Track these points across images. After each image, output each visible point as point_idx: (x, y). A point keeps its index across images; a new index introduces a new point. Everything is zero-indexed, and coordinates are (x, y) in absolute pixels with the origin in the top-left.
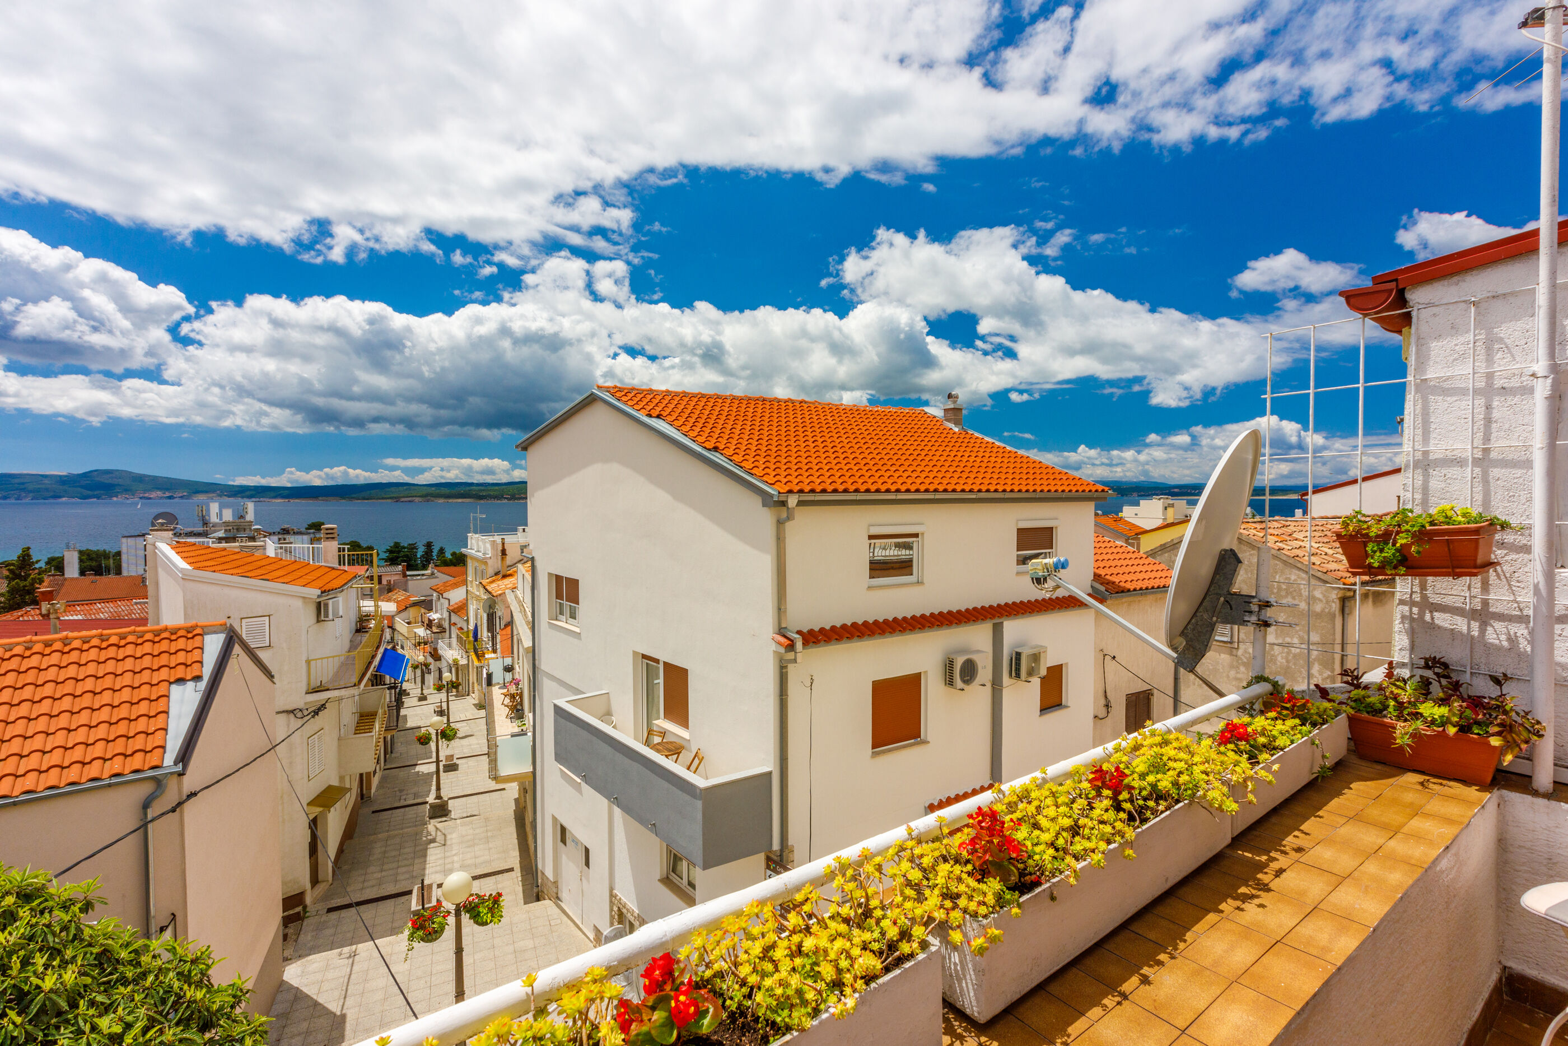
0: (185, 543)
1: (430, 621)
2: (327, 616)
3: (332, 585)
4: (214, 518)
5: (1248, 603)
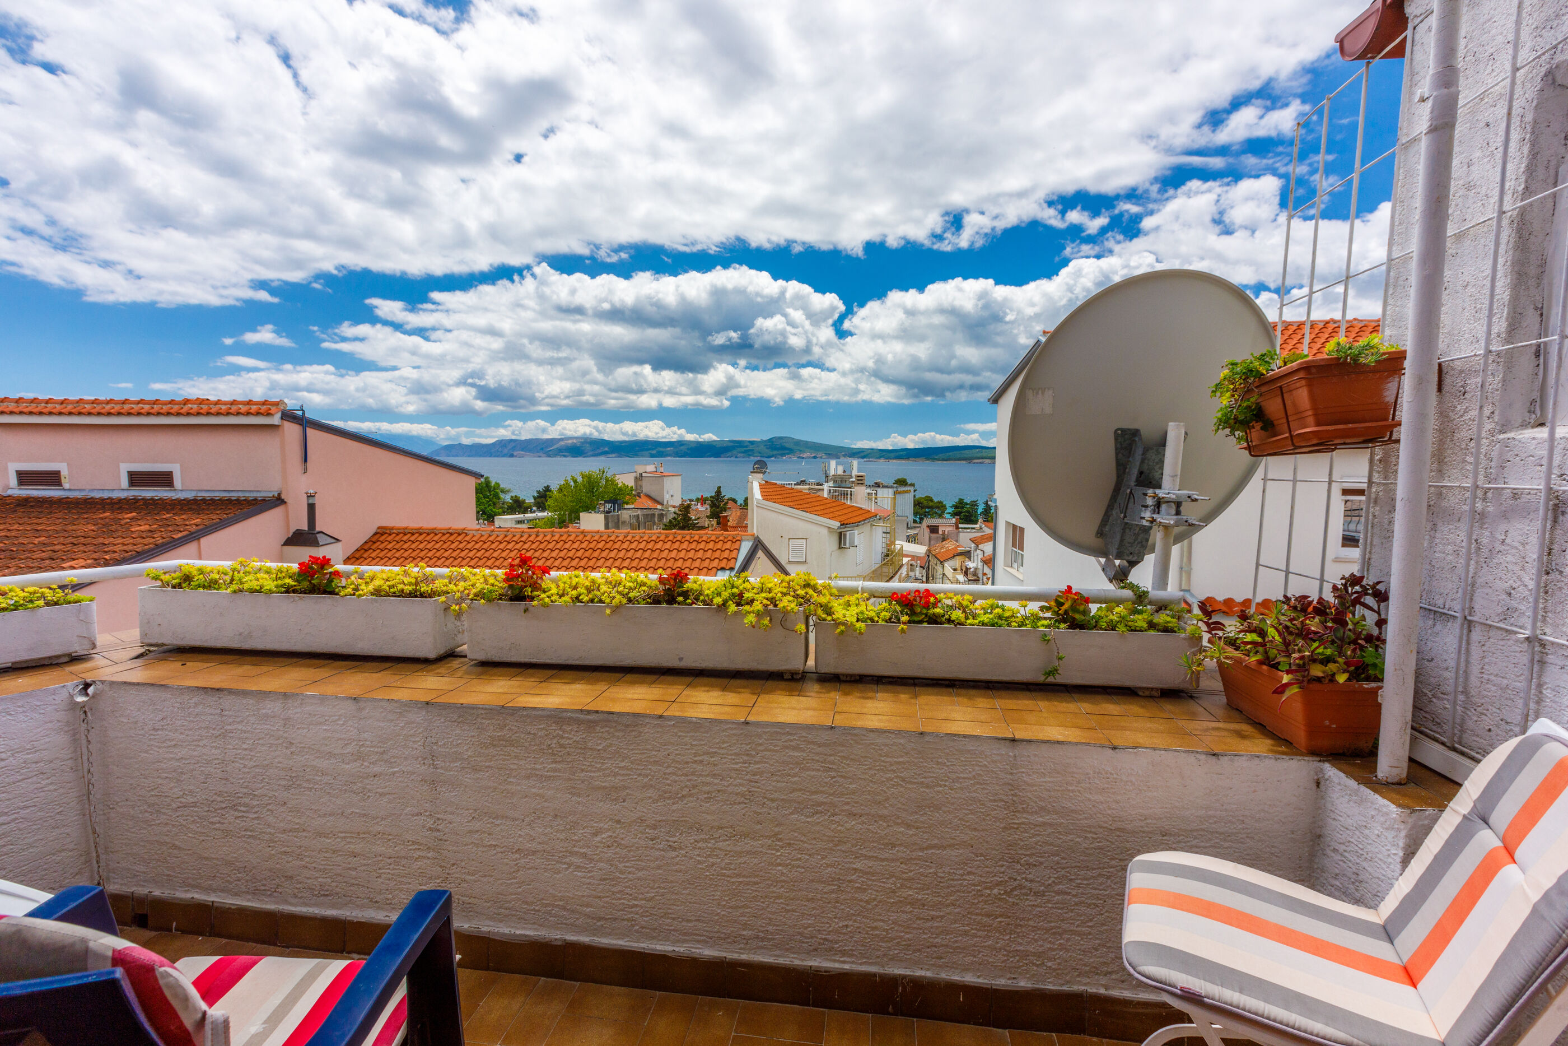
0: (770, 482)
1: (967, 569)
2: (845, 544)
3: (851, 521)
4: (832, 473)
5: (1145, 495)
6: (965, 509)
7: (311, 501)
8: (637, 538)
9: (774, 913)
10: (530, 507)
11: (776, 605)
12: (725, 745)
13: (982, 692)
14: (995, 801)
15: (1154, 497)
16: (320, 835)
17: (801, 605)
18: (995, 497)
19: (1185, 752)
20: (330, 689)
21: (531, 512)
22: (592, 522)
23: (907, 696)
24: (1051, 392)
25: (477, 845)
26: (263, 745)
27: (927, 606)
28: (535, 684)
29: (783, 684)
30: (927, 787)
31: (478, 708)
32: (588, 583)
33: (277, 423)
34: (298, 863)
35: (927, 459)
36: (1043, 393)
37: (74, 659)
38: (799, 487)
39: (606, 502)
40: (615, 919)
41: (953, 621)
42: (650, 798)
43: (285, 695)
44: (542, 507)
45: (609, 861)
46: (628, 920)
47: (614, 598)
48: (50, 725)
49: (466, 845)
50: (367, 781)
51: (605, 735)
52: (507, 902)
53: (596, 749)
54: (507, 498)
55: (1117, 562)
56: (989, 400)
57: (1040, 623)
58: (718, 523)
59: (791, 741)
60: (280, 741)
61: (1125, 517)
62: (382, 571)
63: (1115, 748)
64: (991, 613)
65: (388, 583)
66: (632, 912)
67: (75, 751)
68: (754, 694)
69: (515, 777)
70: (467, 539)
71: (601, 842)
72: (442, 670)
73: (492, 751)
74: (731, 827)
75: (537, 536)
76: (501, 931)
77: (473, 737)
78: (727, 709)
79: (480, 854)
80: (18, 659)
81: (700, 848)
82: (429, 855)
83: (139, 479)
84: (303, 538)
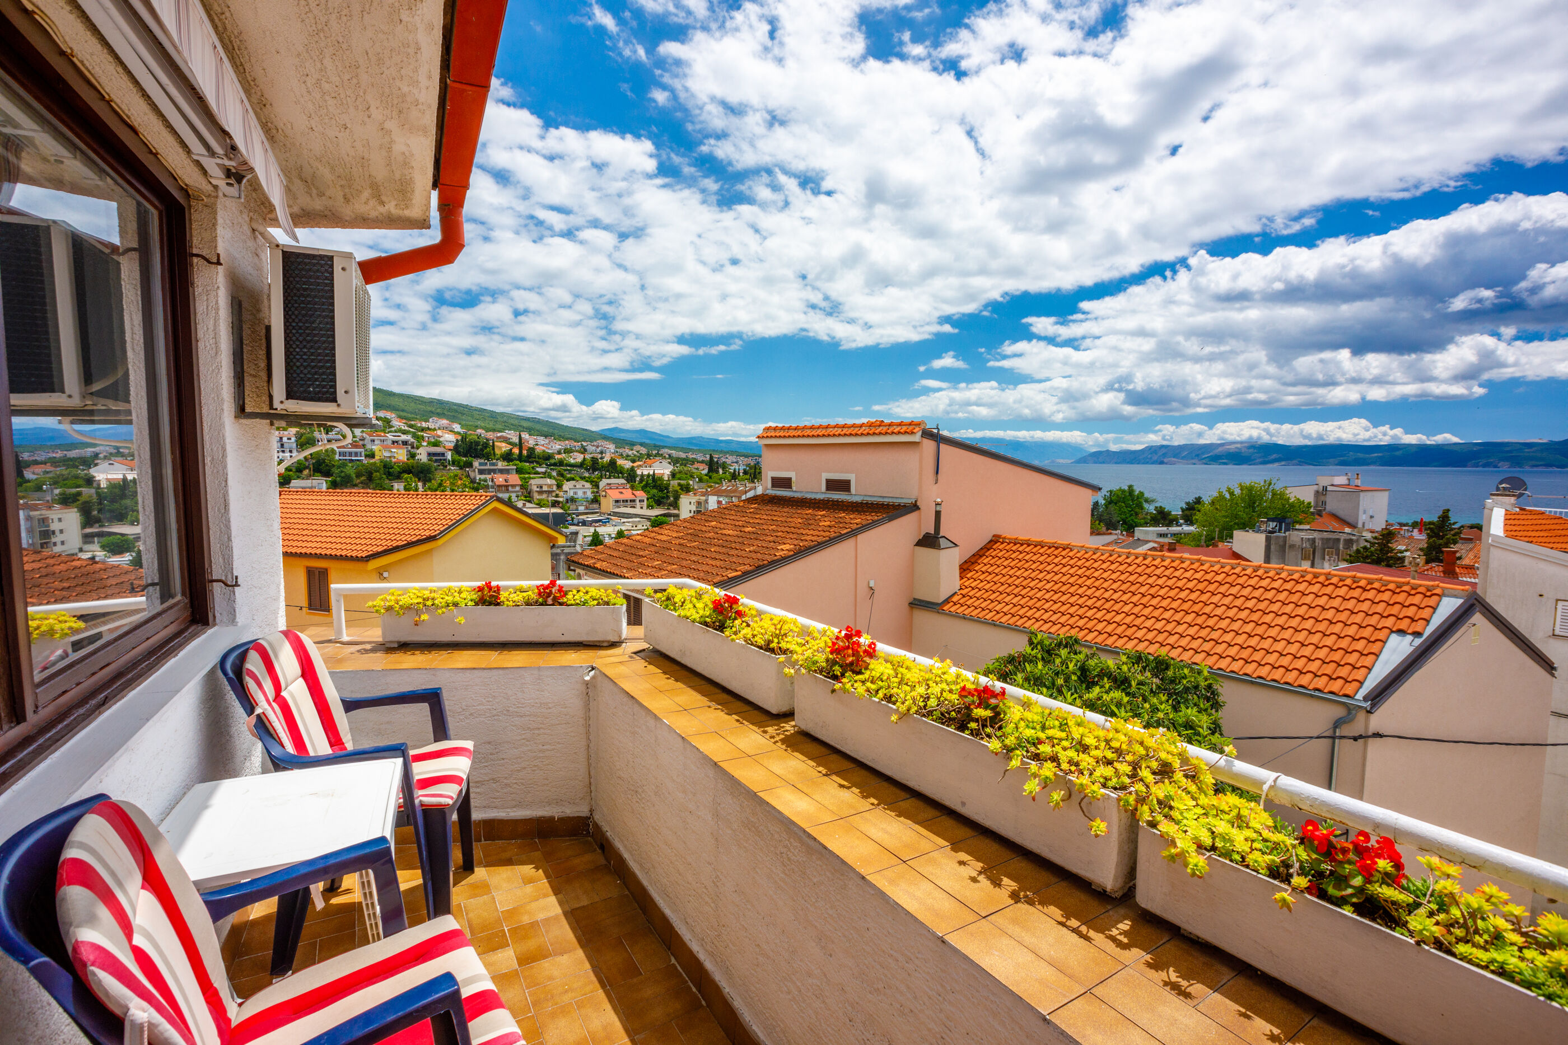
0: (1530, 511)
7: (938, 509)
10: (1176, 520)
21: (1177, 525)
22: (1249, 543)
29: (1077, 897)
33: (917, 440)
37: (612, 644)
39: (1272, 520)
44: (1189, 520)
47: (904, 702)
54: (1151, 508)
70: (1071, 554)
83: (833, 485)
84: (930, 541)
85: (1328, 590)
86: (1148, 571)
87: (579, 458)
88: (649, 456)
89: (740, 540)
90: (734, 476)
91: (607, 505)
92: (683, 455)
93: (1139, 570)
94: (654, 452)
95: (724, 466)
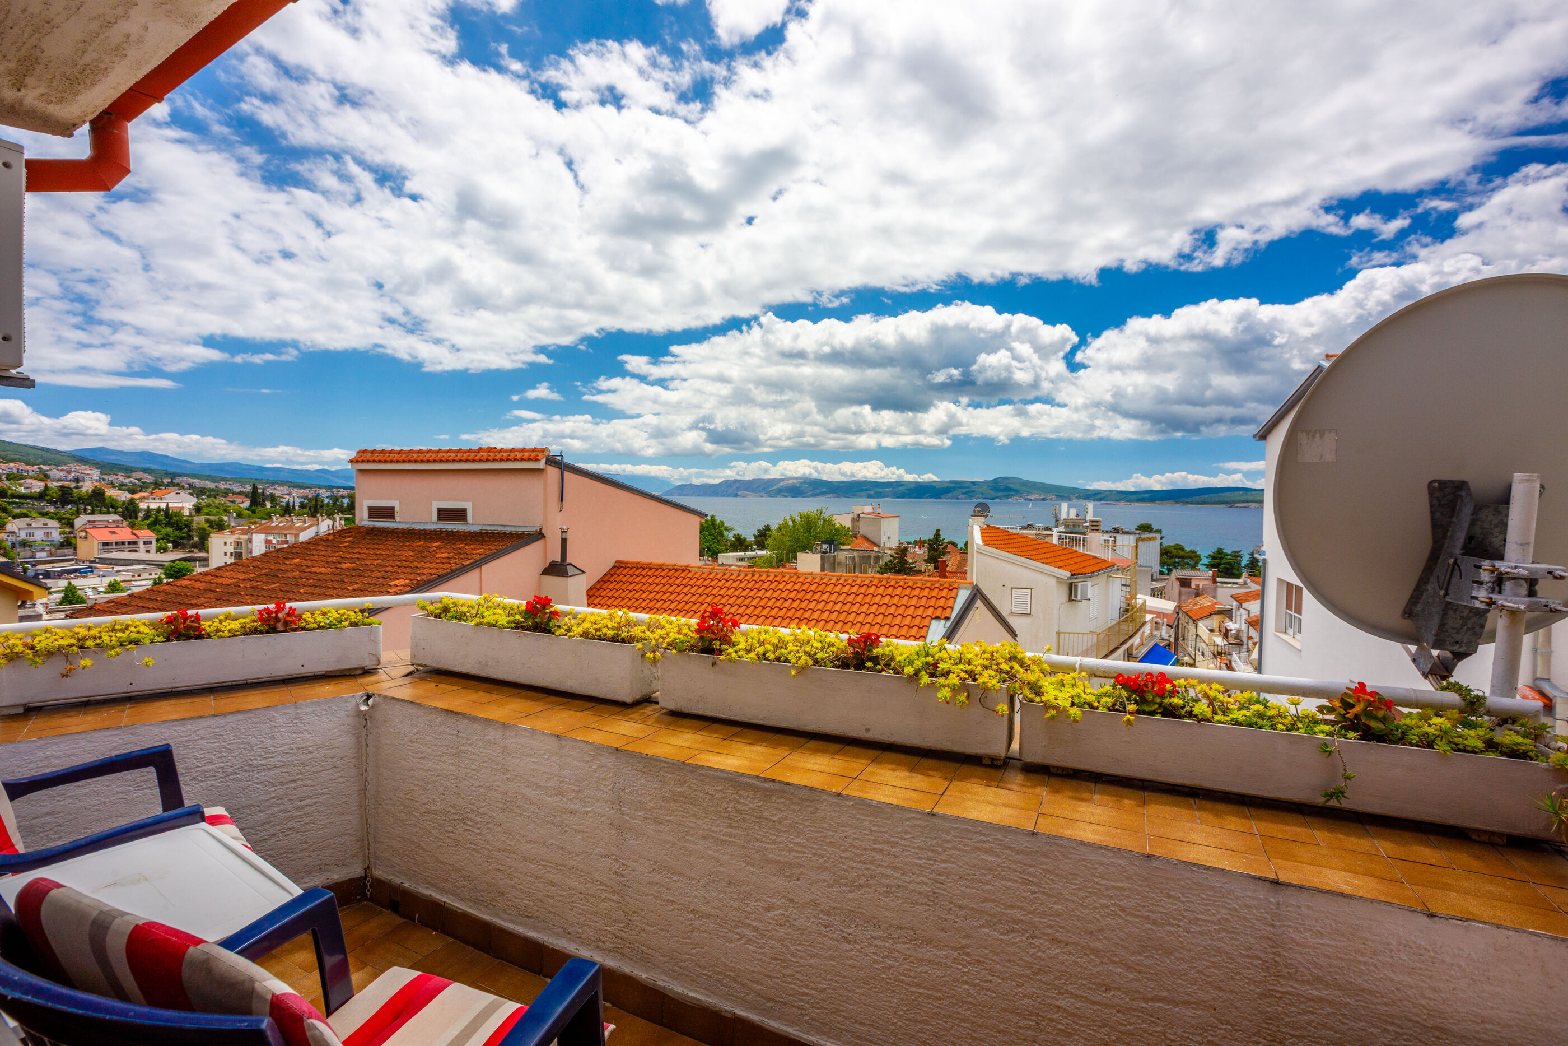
0: (992, 526)
1: (1227, 630)
2: (1076, 596)
3: (1084, 571)
4: (1063, 516)
5: (1480, 567)
6: (1224, 561)
7: (564, 536)
8: (849, 582)
9: (959, 1038)
10: (751, 545)
11: (975, 680)
12: (908, 836)
13: (1236, 808)
14: (1248, 956)
15: (1492, 572)
16: (526, 859)
17: (1005, 681)
18: (1263, 549)
19: (1552, 938)
20: (539, 724)
21: (752, 550)
22: (808, 563)
23: (1132, 802)
24: (1333, 434)
25: (656, 897)
26: (486, 768)
27: (1161, 693)
28: (718, 740)
29: (980, 770)
30: (1155, 923)
31: (661, 761)
32: (776, 641)
33: (542, 467)
34: (509, 882)
35: (1177, 502)
36: (1321, 437)
37: (367, 672)
38: (1025, 532)
39: (823, 542)
40: (785, 1004)
41: (1196, 716)
42: (825, 881)
43: (505, 726)
44: (761, 546)
45: (781, 940)
46: (798, 1008)
47: (800, 658)
48: (343, 728)
49: (647, 895)
50: (564, 816)
51: (781, 806)
52: (682, 961)
53: (771, 820)
54: (730, 536)
55: (1435, 653)
56: (1254, 436)
57: (1318, 728)
58: (936, 568)
59: (984, 842)
60: (499, 767)
61: (1447, 594)
62: (592, 614)
63: (1432, 916)
64: (1248, 709)
65: (595, 626)
66: (802, 1000)
67: (358, 752)
68: (945, 779)
69: (692, 835)
70: (690, 575)
71: (773, 919)
72: (636, 716)
73: (672, 805)
74: (912, 929)
75: (753, 575)
76: (675, 989)
77: (656, 788)
78: (913, 795)
79: (658, 906)
80: (329, 669)
81: (876, 946)
82: (614, 898)
83: (444, 514)
84: (557, 569)
85: (890, 591)
86: (757, 586)
87: (38, 487)
88: (157, 485)
89: (338, 578)
90: (288, 510)
91: (88, 548)
92: (211, 485)
93: (750, 585)
94: (166, 481)
95: (273, 499)
